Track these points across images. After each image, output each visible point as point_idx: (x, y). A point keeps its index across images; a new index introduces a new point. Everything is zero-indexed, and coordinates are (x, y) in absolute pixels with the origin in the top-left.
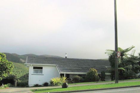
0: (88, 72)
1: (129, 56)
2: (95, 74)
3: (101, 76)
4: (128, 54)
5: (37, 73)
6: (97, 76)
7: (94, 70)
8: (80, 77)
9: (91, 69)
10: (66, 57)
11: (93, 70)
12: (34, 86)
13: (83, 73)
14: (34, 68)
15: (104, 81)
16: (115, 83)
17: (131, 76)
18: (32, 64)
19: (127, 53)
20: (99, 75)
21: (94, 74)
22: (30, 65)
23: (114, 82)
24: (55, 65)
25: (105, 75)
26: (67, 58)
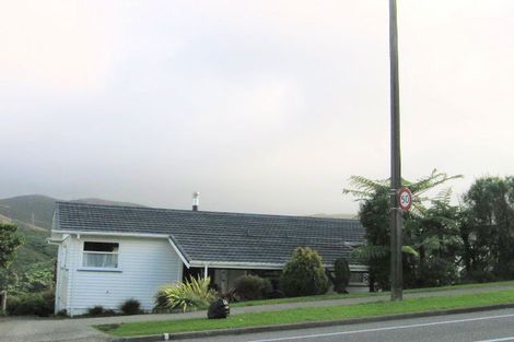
0: (292, 260)
1: (428, 205)
2: (315, 268)
3: (333, 275)
4: (426, 199)
5: (97, 266)
6: (322, 277)
7: (310, 253)
8: (261, 280)
9: (300, 251)
10: (195, 207)
11: (309, 256)
12: (85, 312)
13: (269, 264)
14: (88, 246)
15: (346, 292)
16: (392, 300)
17: (439, 277)
18: (79, 233)
19: (421, 194)
20: (328, 272)
21: (312, 268)
22: (74, 236)
23: (386, 296)
24: (166, 236)
25: (350, 273)
26: (199, 209)
